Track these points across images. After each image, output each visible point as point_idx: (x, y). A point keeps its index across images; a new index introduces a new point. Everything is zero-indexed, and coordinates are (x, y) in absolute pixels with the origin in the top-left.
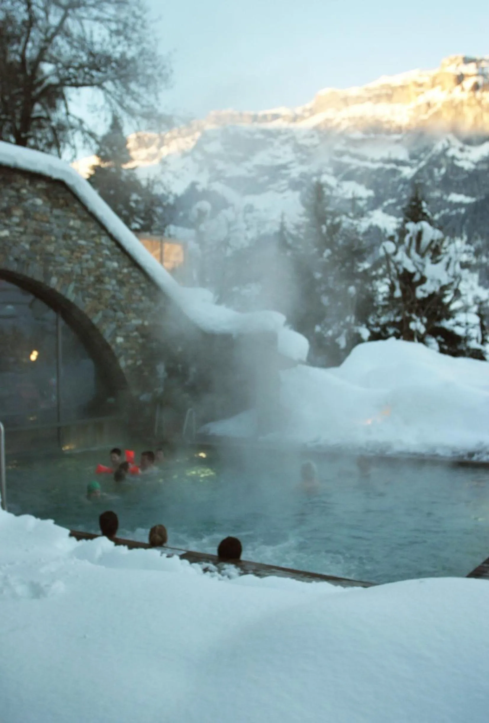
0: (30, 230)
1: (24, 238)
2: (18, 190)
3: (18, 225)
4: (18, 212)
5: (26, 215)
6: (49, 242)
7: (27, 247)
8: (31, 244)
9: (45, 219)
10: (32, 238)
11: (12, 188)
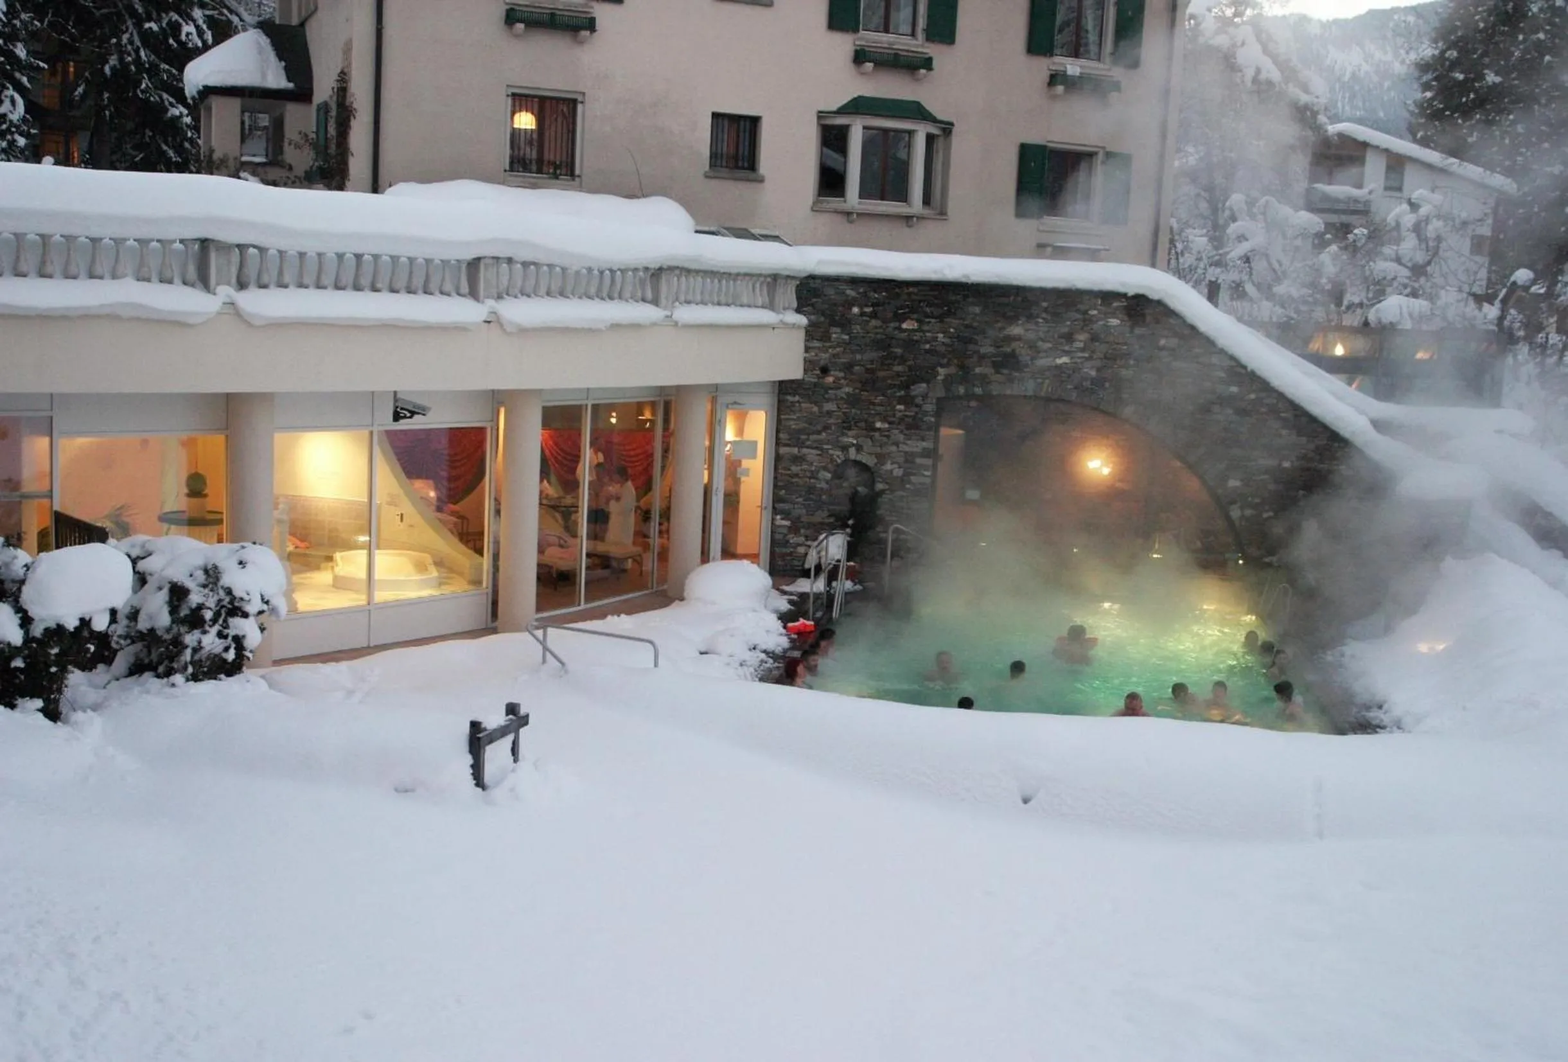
0: (1099, 355)
1: (1088, 364)
2: (1085, 312)
3: (1083, 350)
4: (1082, 337)
5: (1094, 338)
6: (1127, 367)
7: (1093, 373)
8: (1099, 370)
9: (1121, 341)
10: (1098, 363)
11: (1078, 311)
